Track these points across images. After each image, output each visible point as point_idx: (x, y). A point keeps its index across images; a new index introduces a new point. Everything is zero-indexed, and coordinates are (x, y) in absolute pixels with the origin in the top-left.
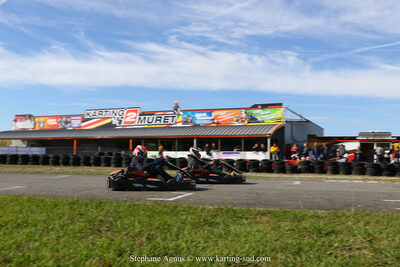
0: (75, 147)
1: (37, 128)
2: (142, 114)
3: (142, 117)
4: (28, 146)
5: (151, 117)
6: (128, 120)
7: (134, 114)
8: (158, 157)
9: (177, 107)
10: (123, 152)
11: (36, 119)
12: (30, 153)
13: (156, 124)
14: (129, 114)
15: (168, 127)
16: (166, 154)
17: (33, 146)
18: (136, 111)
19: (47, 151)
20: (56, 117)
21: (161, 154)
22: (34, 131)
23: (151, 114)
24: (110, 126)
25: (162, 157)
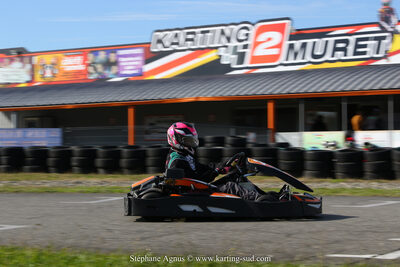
0: (131, 126)
1: (39, 82)
2: (298, 35)
3: (298, 44)
4: (19, 126)
5: (320, 42)
6: (260, 51)
7: (276, 37)
8: (343, 145)
9: (387, 14)
10: (251, 137)
11: (36, 60)
12: (26, 145)
13: (333, 60)
14: (263, 37)
15: (367, 68)
16: (361, 137)
17: (31, 125)
18: (280, 29)
19: (65, 137)
20: (82, 51)
21: (349, 137)
22: (30, 90)
23: (321, 33)
24: (216, 70)
25: (353, 146)
